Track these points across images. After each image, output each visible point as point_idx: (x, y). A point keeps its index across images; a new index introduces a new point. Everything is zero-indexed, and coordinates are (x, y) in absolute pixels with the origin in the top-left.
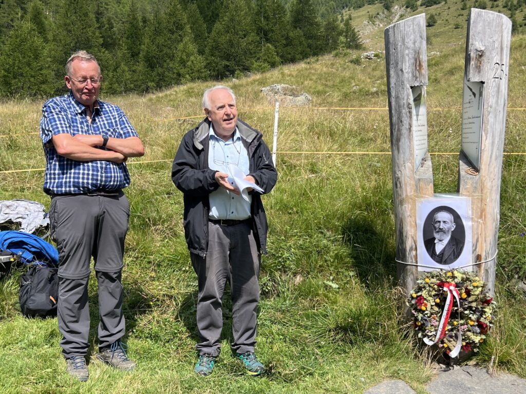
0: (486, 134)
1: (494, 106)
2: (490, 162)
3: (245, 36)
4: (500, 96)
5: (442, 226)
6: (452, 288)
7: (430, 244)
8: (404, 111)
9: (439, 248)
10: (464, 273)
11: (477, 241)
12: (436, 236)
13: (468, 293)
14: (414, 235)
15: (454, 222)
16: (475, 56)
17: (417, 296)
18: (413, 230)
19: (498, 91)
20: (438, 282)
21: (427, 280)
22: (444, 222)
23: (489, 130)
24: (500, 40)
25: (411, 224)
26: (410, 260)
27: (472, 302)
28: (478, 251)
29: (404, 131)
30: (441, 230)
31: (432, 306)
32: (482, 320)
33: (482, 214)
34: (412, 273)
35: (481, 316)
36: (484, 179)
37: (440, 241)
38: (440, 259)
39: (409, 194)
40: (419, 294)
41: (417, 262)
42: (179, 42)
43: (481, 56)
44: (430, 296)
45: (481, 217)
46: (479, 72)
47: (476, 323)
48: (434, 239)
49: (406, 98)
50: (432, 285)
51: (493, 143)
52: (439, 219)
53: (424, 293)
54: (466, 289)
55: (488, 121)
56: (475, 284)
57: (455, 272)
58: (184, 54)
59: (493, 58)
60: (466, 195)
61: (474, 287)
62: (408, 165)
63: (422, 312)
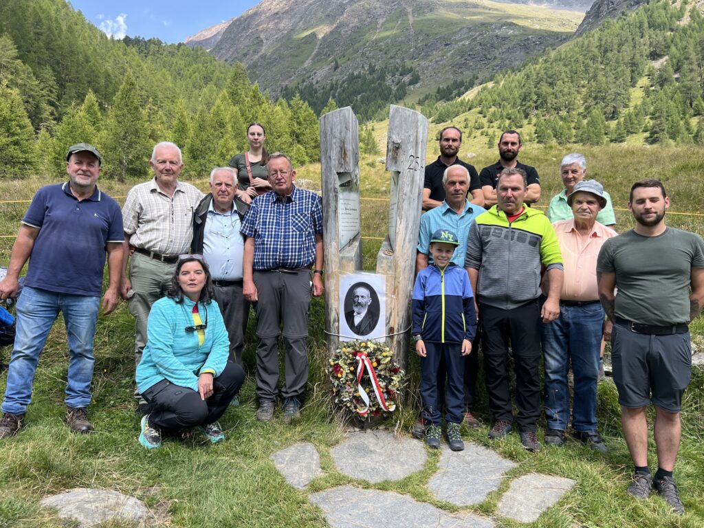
0: (401, 219)
1: (408, 194)
2: (404, 244)
3: (279, 136)
4: (414, 186)
5: (360, 300)
6: (363, 357)
7: (349, 316)
8: (331, 195)
9: (357, 320)
10: (376, 344)
11: (391, 314)
12: (356, 309)
13: (378, 362)
14: (337, 306)
15: (371, 297)
16: (392, 148)
17: (335, 365)
18: (336, 304)
19: (413, 181)
20: (353, 351)
21: (344, 349)
22: (362, 297)
23: (404, 216)
24: (415, 135)
25: (335, 298)
26: (333, 331)
27: (381, 370)
28: (392, 324)
29: (331, 213)
30: (359, 304)
31: (347, 373)
32: (390, 387)
33: (395, 290)
34: (335, 343)
35: (390, 383)
36: (397, 259)
37: (359, 313)
38: (358, 330)
39: (334, 271)
40: (336, 362)
41: (338, 333)
42: (220, 138)
43: (398, 148)
44: (346, 364)
45: (394, 293)
46: (396, 163)
47: (385, 390)
48: (354, 312)
49: (333, 182)
50: (347, 354)
51: (407, 228)
52: (358, 294)
53: (341, 362)
54: (376, 358)
55: (402, 207)
56: (384, 354)
57: (369, 343)
58: (225, 149)
59: (408, 151)
60: (382, 273)
61: (383, 356)
62: (334, 244)
63: (338, 379)
